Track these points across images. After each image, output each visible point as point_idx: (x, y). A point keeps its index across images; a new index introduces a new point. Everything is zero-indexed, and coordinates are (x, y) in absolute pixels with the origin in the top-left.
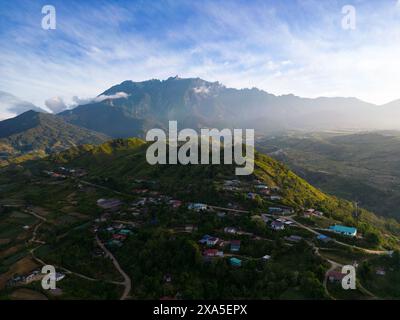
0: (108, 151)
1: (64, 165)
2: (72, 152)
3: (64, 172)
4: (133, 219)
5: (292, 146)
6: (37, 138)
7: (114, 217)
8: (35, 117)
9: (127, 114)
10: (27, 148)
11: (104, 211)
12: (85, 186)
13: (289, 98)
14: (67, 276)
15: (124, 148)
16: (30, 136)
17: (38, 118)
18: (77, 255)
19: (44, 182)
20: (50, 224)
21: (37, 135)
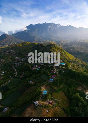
0: (21, 45)
1: (10, 49)
2: (13, 46)
3: (10, 51)
4: (22, 62)
5: (78, 44)
6: (6, 42)
7: (18, 61)
8: (5, 36)
9: (30, 35)
10: (3, 45)
11: (16, 60)
12: (14, 54)
13: (81, 28)
14: (5, 72)
15: (25, 45)
16: (4, 41)
17: (6, 36)
18: (8, 68)
19: (5, 53)
20: (4, 63)
21: (6, 41)
